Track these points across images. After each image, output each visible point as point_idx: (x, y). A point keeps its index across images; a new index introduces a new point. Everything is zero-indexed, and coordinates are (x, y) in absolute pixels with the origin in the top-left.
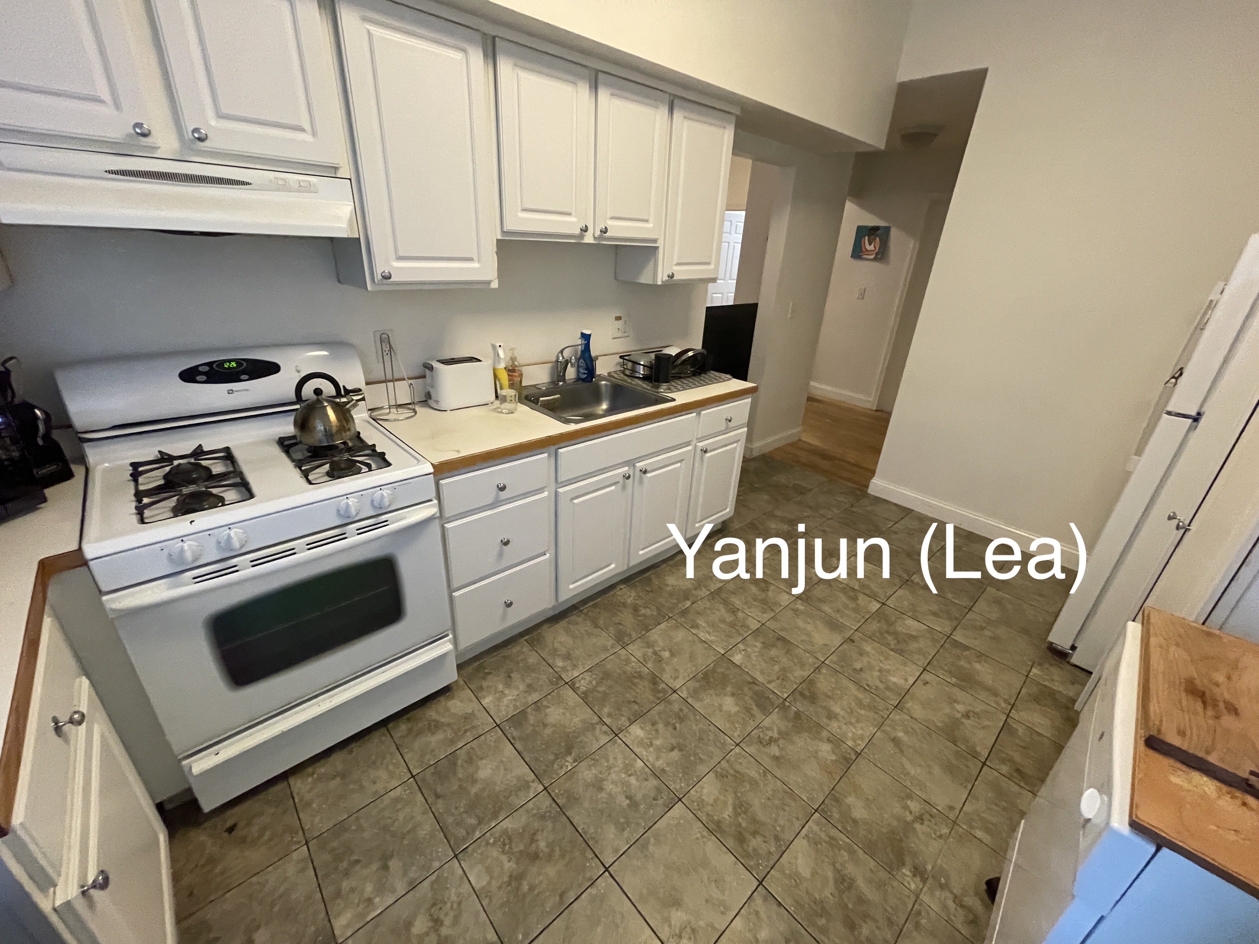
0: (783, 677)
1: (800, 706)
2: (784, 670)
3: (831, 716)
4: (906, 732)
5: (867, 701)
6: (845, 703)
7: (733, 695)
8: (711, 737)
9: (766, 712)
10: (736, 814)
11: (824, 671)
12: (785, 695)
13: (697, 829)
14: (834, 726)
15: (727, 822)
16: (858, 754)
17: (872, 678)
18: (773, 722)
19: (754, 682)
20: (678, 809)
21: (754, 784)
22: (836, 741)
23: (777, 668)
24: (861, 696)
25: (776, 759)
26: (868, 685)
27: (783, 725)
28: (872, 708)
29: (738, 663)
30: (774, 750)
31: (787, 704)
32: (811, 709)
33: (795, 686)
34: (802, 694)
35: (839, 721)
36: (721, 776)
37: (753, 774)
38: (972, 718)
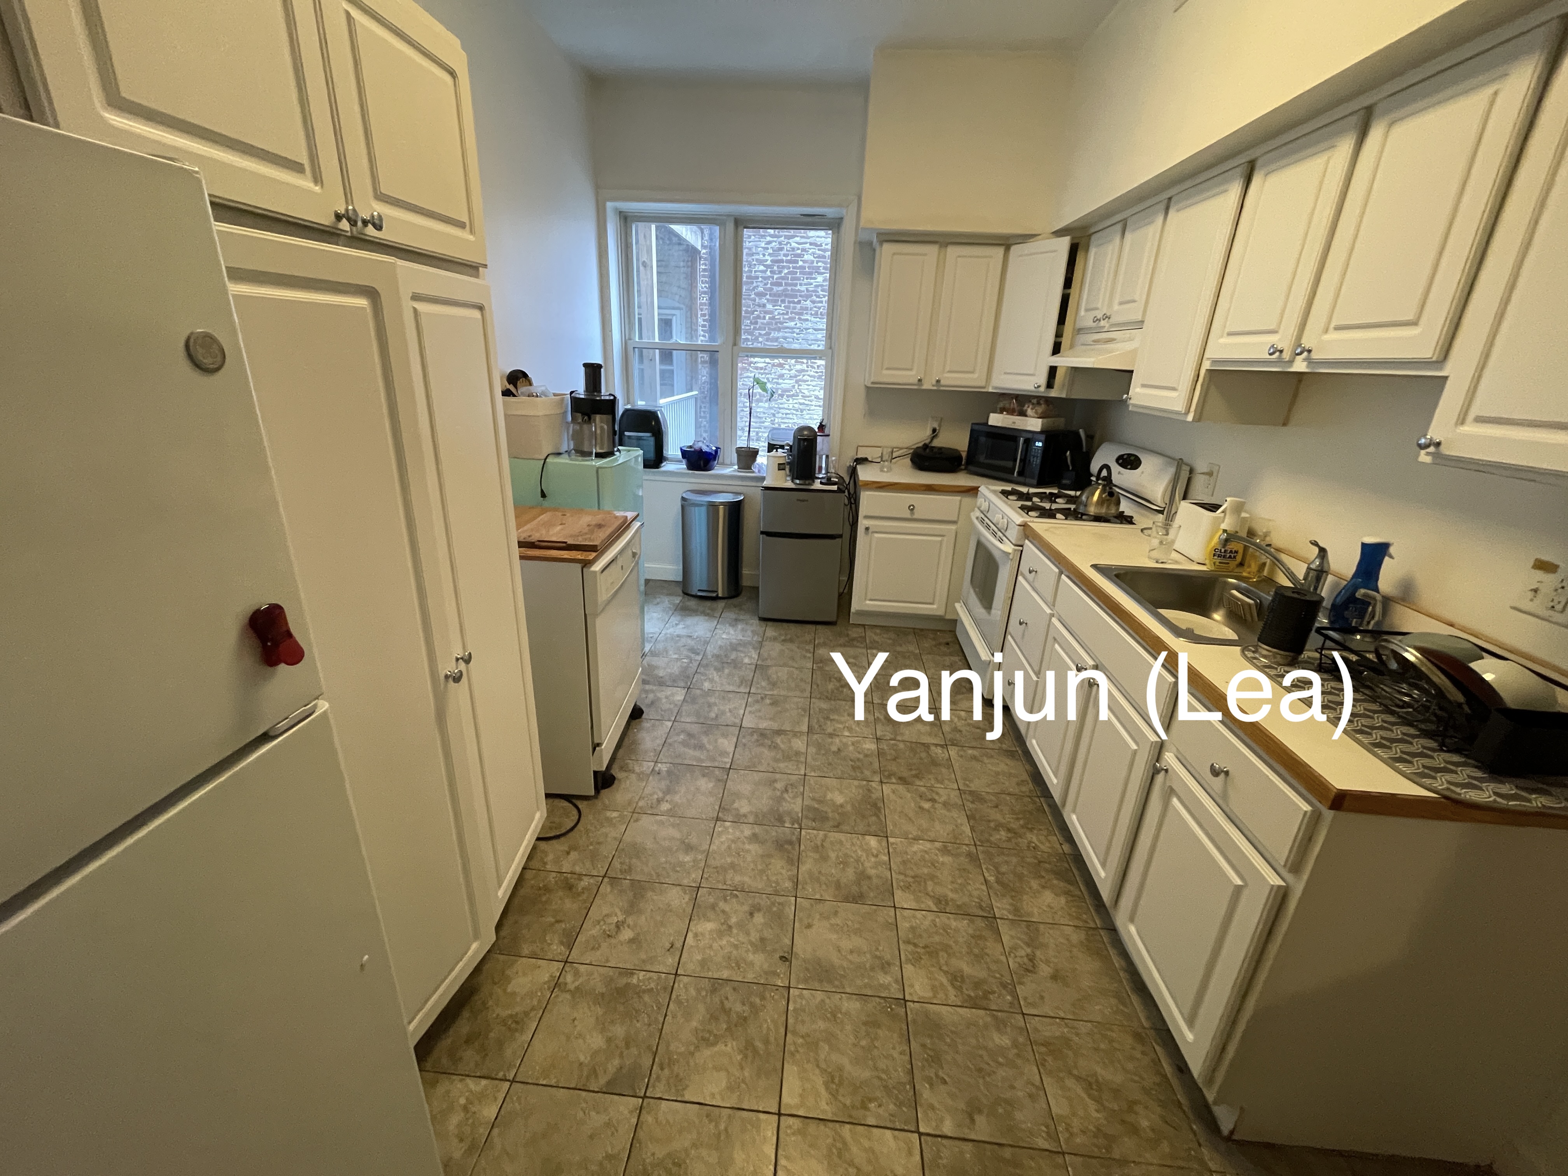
0: (819, 849)
1: (786, 830)
2: (825, 858)
3: (754, 838)
4: (682, 864)
5: (730, 874)
6: (749, 859)
7: (842, 806)
8: (825, 769)
9: (806, 809)
11: (788, 884)
12: (803, 832)
13: (787, 727)
14: (748, 832)
16: (718, 819)
17: (736, 910)
18: (794, 803)
19: (837, 827)
20: (805, 728)
21: (777, 760)
22: (739, 820)
23: (833, 855)
24: (738, 878)
25: (775, 781)
26: (737, 896)
27: (785, 807)
28: (722, 870)
29: (867, 837)
30: (779, 785)
31: (796, 826)
32: (774, 834)
33: (802, 847)
34: (791, 843)
35: (746, 837)
36: (798, 753)
37: (782, 765)
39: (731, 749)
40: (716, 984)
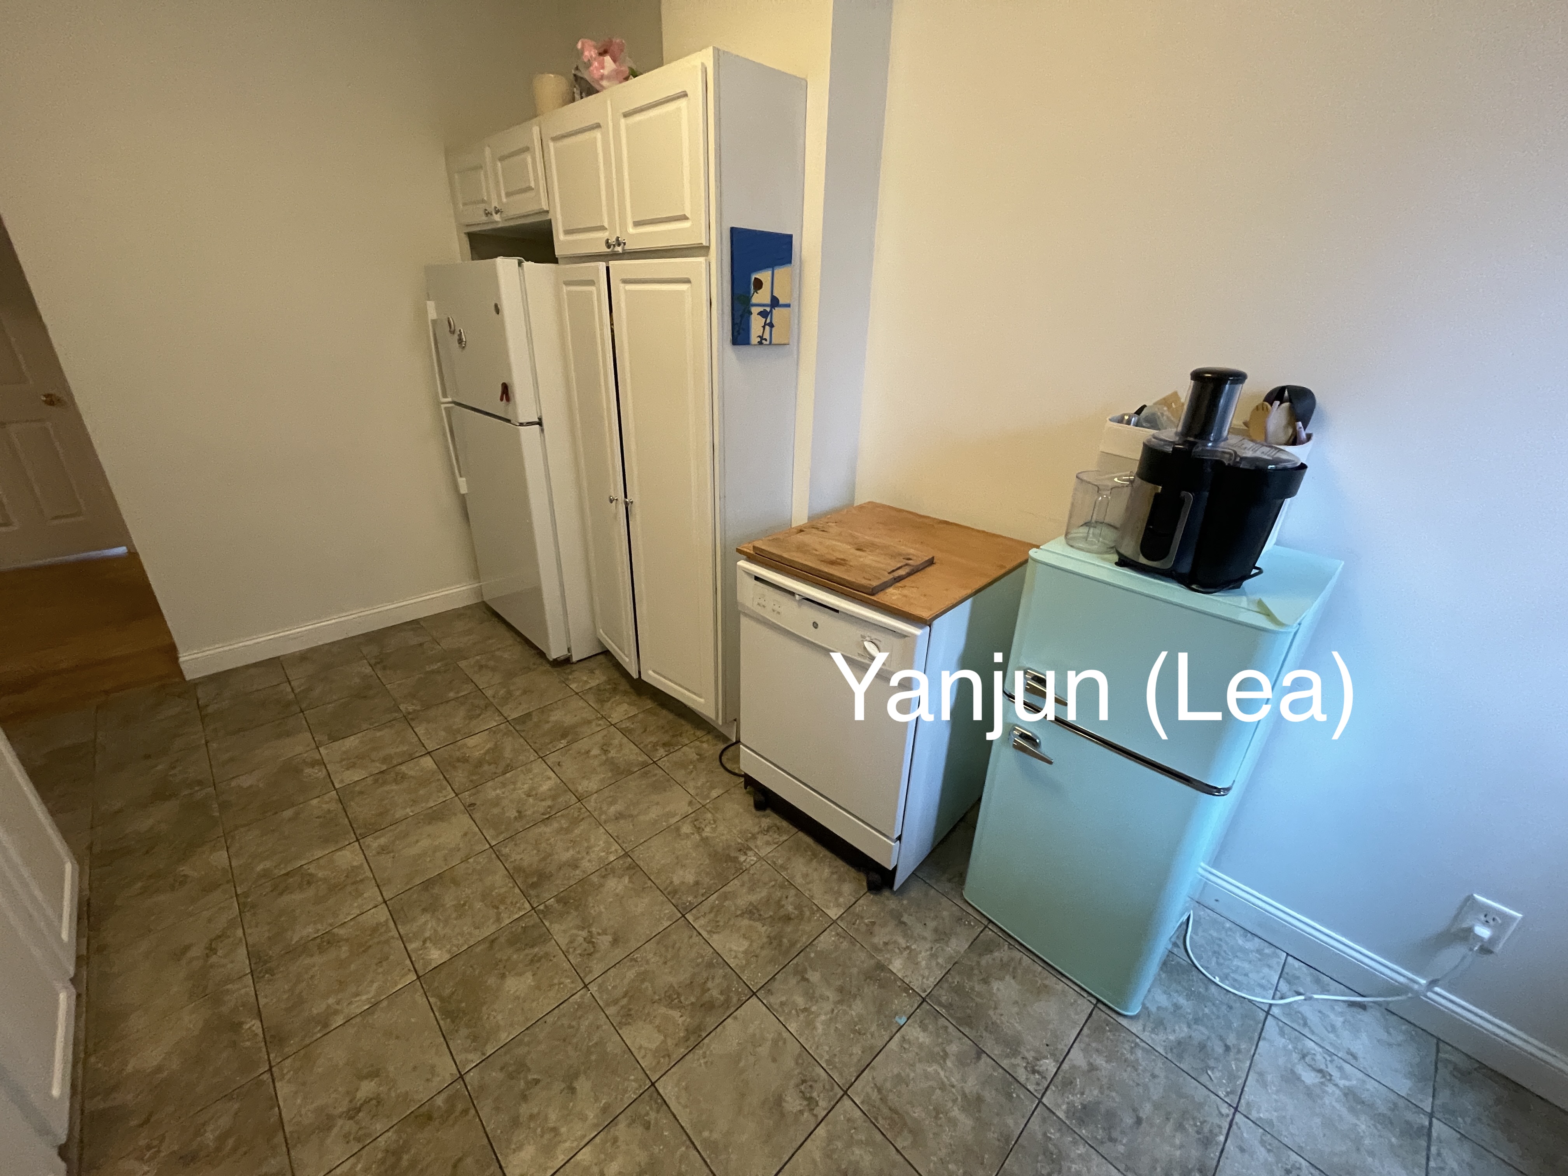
0: (496, 903)
1: (548, 895)
2: (484, 897)
3: (574, 864)
4: (611, 804)
5: (564, 823)
6: (560, 844)
7: (503, 976)
8: (565, 1022)
9: (546, 937)
10: (680, 1007)
11: (505, 851)
12: (527, 905)
13: (695, 1061)
14: (585, 864)
15: (688, 1020)
16: (626, 855)
17: (534, 808)
18: (565, 931)
19: (492, 941)
20: (667, 1088)
21: (643, 977)
22: (607, 870)
23: (478, 905)
24: (556, 825)
25: (615, 941)
26: (543, 814)
27: (572, 919)
28: (575, 822)
29: (447, 957)
30: (604, 941)
31: (542, 907)
32: (558, 882)
33: (517, 890)
34: (534, 886)
35: (583, 858)
36: (628, 1017)
37: (631, 974)
38: (609, 749)
39: (716, 941)
40: (508, 768)
